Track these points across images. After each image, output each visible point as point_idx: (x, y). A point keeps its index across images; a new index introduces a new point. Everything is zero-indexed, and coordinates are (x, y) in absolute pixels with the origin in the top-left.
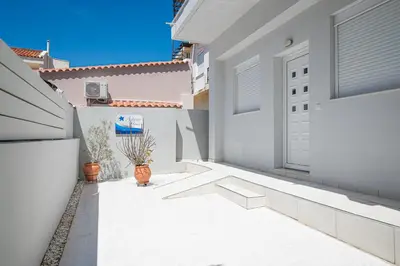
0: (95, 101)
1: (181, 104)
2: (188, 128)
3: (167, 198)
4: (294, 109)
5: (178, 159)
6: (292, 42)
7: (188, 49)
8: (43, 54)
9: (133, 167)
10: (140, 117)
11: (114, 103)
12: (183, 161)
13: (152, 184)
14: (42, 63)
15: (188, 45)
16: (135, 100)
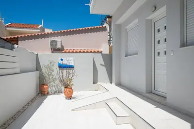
0: (56, 50)
1: (102, 50)
2: (101, 65)
3: (73, 110)
4: (159, 54)
5: (95, 82)
6: (155, 8)
7: (110, 19)
8: (40, 26)
9: (63, 88)
10: (72, 59)
11: (65, 51)
12: (98, 83)
13: (74, 98)
14: (39, 31)
15: (110, 17)
16: (76, 49)
